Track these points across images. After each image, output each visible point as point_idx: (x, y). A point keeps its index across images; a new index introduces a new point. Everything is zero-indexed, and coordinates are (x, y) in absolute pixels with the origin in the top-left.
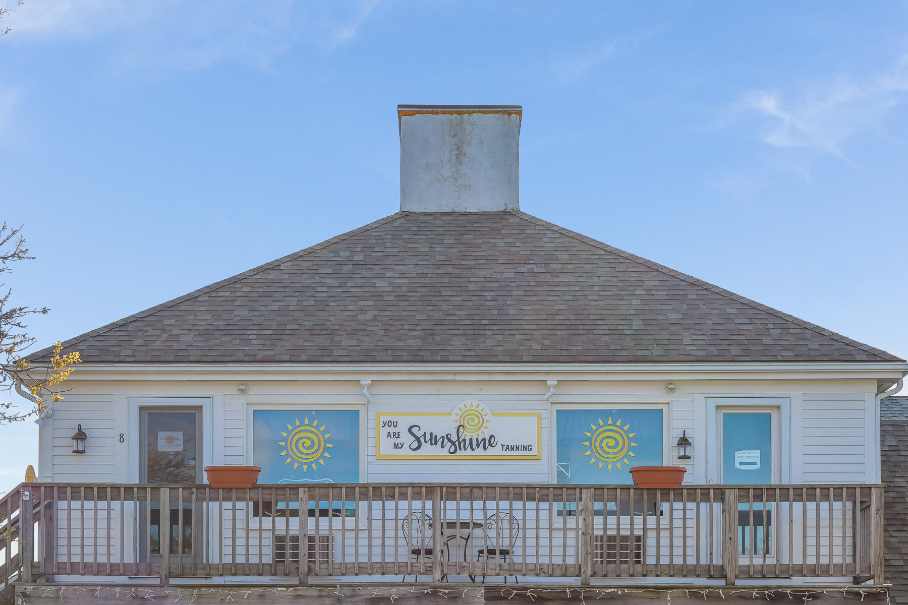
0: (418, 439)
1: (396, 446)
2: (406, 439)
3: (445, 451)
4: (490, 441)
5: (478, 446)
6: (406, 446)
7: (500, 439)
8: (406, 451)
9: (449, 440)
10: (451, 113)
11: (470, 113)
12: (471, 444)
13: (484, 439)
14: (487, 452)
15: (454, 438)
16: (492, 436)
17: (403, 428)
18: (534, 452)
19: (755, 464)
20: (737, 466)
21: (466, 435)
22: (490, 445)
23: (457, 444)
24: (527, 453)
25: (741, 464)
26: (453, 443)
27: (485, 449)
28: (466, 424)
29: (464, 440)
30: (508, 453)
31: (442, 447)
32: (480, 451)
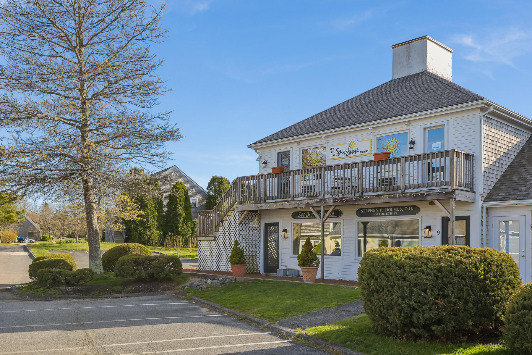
0: (339, 152)
1: (333, 156)
2: (336, 153)
3: (345, 155)
4: (356, 151)
5: (354, 153)
6: (336, 155)
7: (360, 150)
8: (336, 157)
9: (347, 152)
10: (406, 44)
11: (412, 42)
12: (352, 152)
13: (355, 150)
14: (356, 154)
15: (348, 151)
16: (358, 149)
17: (335, 150)
18: (369, 152)
19: (439, 147)
20: (433, 149)
21: (351, 150)
22: (357, 152)
23: (349, 153)
24: (367, 153)
25: (434, 148)
26: (347, 153)
27: (356, 153)
28: (351, 146)
29: (350, 151)
30: (362, 154)
31: (345, 154)
32: (354, 154)
